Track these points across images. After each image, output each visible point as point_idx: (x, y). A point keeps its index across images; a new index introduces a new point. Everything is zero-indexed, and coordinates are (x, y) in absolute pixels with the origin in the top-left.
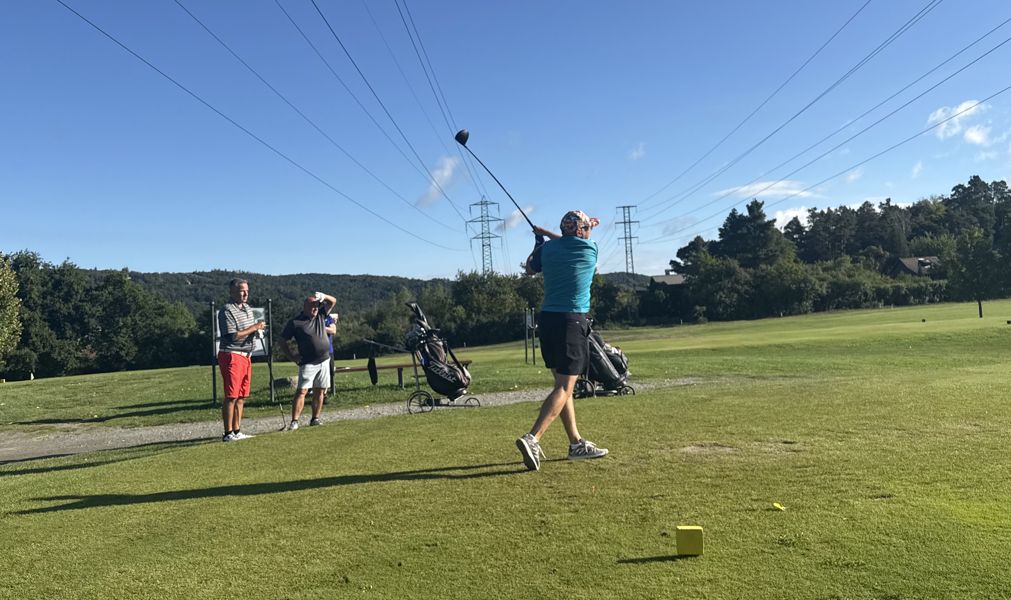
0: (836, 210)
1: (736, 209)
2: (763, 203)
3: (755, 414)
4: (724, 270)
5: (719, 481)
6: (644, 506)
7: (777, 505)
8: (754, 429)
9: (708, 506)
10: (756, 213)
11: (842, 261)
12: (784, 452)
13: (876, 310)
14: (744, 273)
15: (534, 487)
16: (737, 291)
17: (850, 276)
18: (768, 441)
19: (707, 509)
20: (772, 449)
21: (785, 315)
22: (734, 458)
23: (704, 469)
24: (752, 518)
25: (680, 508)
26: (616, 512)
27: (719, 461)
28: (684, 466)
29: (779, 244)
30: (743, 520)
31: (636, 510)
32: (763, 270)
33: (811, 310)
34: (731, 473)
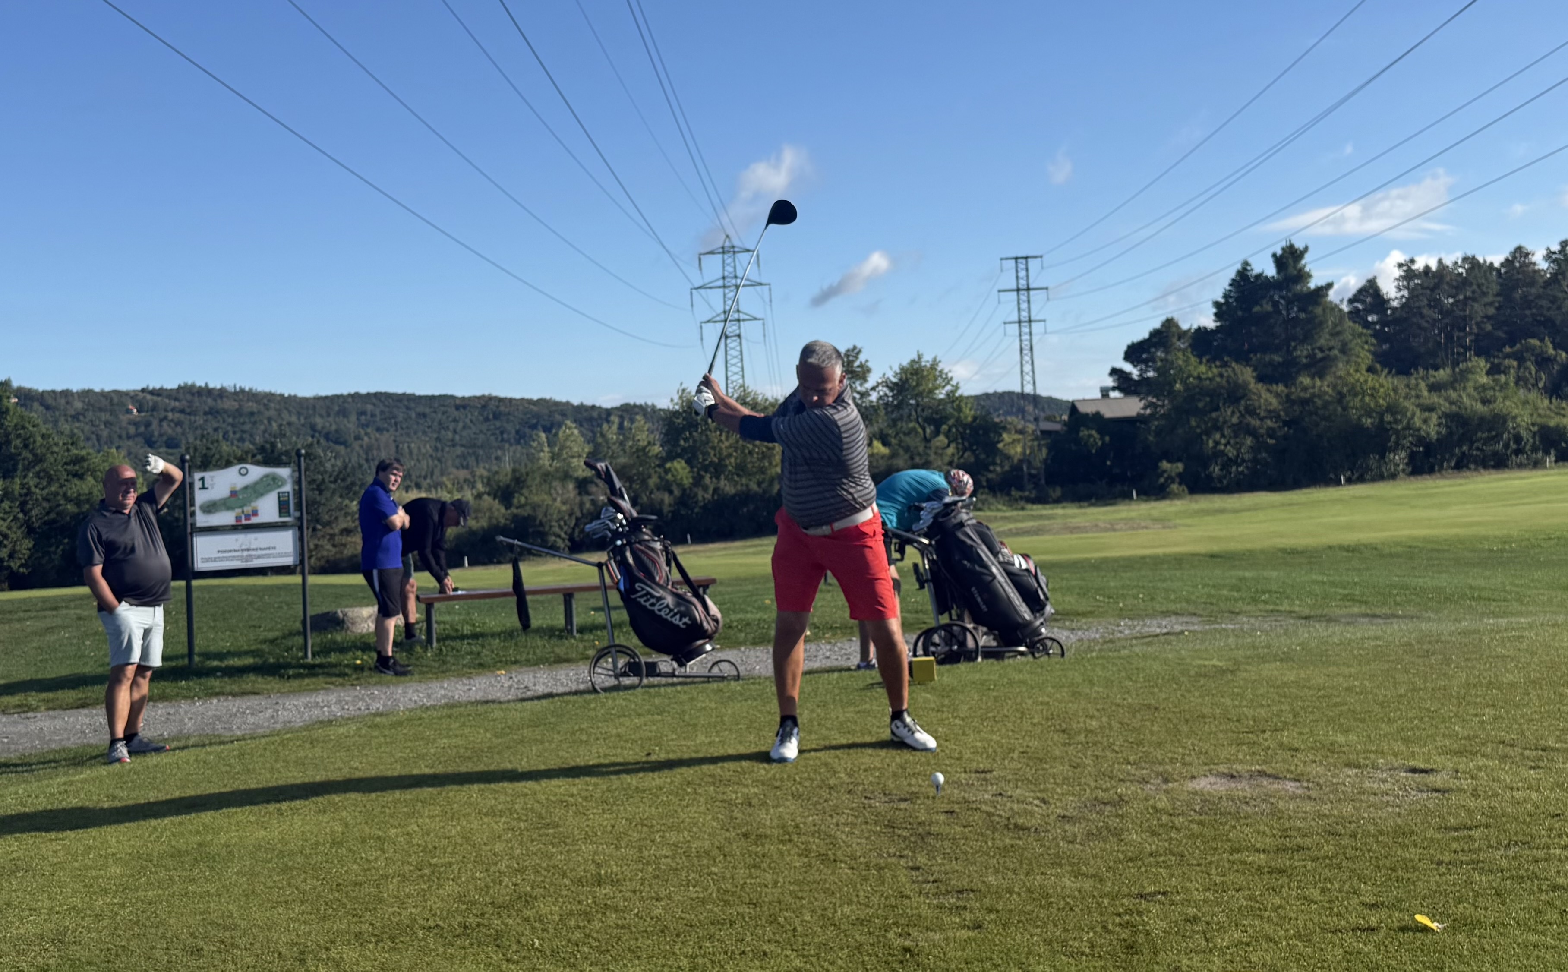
0: (1456, 263)
1: (1250, 261)
2: (1306, 249)
3: (1336, 705)
4: (1223, 387)
5: (1283, 861)
6: (1128, 917)
7: (1422, 919)
8: (1341, 739)
9: (1269, 920)
10: (1292, 272)
11: (1469, 371)
12: (1413, 793)
13: (1539, 472)
14: (1265, 395)
15: (880, 869)
16: (1252, 432)
17: (1485, 402)
18: (1375, 767)
19: (1266, 926)
20: (1388, 786)
21: (1349, 481)
22: (1308, 806)
23: (1247, 830)
24: (1371, 947)
25: (1208, 923)
26: (1066, 930)
27: (1275, 812)
28: (1201, 823)
29: (1338, 333)
30: (1351, 954)
31: (1110, 927)
32: (1305, 389)
33: (1403, 470)
34: (1308, 842)
